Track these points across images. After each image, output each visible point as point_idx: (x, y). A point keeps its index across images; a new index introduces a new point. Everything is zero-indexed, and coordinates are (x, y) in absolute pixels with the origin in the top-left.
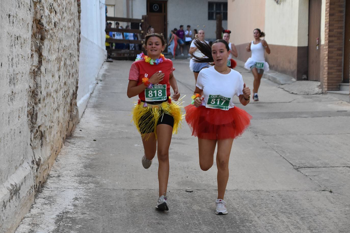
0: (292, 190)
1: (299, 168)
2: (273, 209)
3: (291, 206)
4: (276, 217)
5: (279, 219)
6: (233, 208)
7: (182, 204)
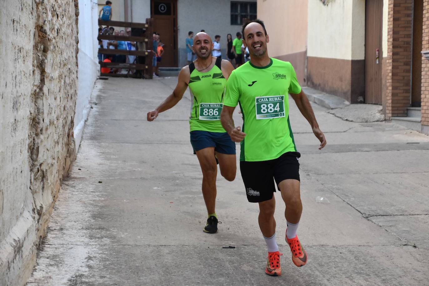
0: (365, 244)
1: (369, 216)
2: (345, 269)
3: (367, 265)
4: (350, 279)
5: (354, 282)
6: (293, 268)
7: (227, 264)
